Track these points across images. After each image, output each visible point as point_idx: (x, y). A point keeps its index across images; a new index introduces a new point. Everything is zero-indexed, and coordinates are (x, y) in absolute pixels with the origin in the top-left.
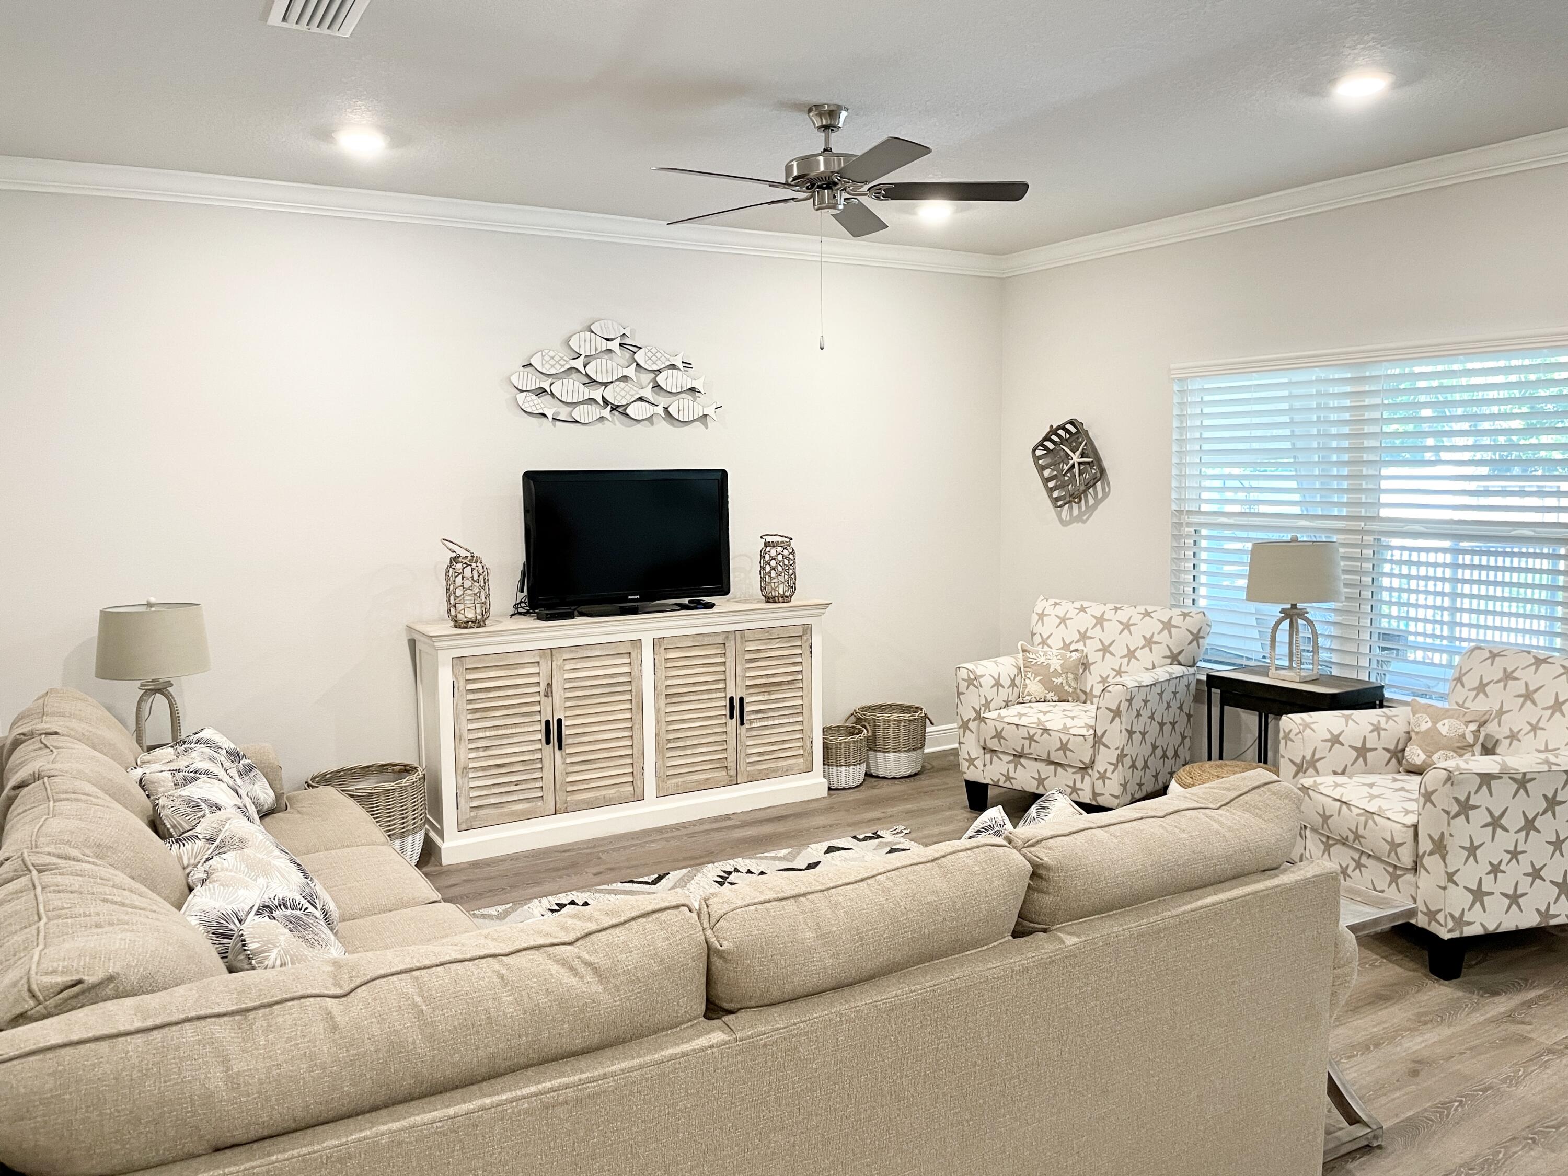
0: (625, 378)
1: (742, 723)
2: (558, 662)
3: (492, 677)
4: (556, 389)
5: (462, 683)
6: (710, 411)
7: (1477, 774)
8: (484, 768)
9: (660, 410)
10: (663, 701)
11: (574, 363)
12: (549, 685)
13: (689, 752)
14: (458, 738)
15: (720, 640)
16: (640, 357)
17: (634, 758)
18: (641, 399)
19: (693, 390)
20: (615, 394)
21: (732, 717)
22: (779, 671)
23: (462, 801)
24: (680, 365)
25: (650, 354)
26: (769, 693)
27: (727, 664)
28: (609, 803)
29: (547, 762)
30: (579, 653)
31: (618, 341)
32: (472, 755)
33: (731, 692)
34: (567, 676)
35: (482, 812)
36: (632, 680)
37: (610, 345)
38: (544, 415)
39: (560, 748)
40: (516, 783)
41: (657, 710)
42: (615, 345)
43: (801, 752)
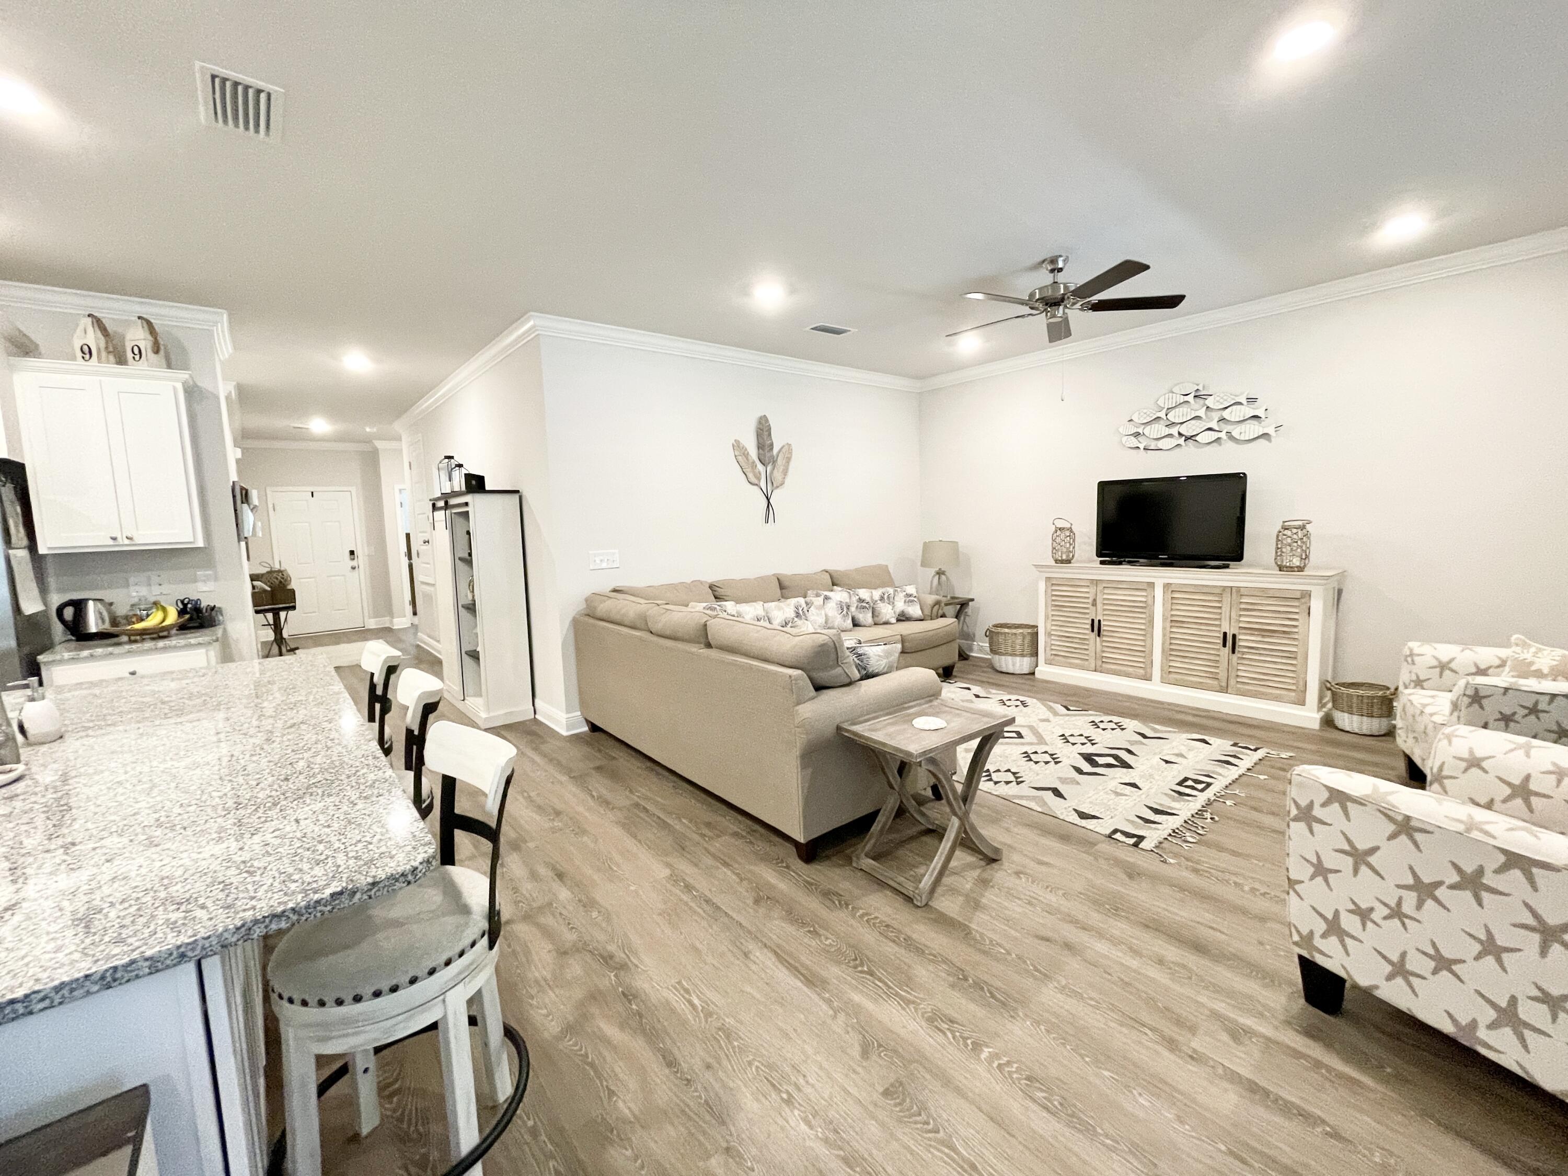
0: (1197, 418)
1: (1233, 652)
2: (1100, 588)
3: (1066, 590)
4: (1147, 431)
5: (1049, 591)
6: (1270, 430)
7: (1325, 786)
8: (1059, 636)
9: (1223, 435)
10: (1168, 624)
11: (1159, 414)
12: (1095, 600)
13: (1187, 660)
14: (1047, 617)
15: (1218, 591)
16: (1210, 402)
17: (1148, 654)
18: (1210, 429)
19: (1256, 417)
20: (1186, 430)
21: (1224, 645)
22: (1275, 622)
23: (1048, 649)
24: (1244, 401)
25: (1218, 398)
26: (1263, 636)
27: (1223, 609)
28: (1128, 675)
29: (1092, 642)
30: (1116, 585)
31: (1192, 395)
32: (1054, 628)
33: (1225, 628)
34: (1105, 596)
35: (1057, 658)
36: (1146, 608)
37: (1186, 398)
38: (1138, 448)
39: (1099, 635)
40: (1075, 648)
41: (1164, 628)
42: (1190, 398)
43: (1294, 687)
